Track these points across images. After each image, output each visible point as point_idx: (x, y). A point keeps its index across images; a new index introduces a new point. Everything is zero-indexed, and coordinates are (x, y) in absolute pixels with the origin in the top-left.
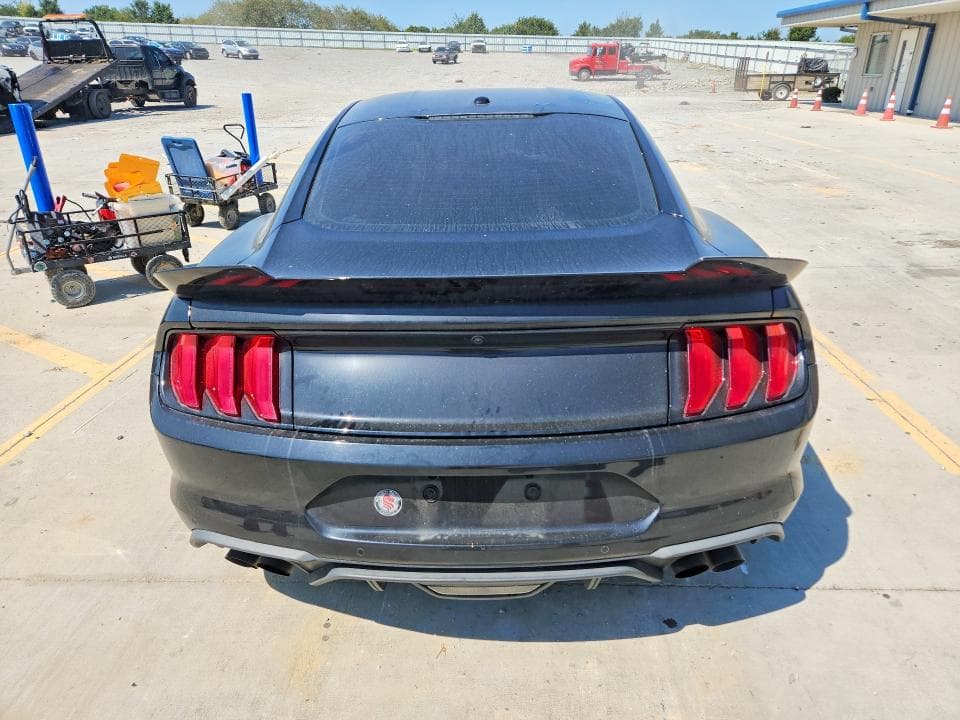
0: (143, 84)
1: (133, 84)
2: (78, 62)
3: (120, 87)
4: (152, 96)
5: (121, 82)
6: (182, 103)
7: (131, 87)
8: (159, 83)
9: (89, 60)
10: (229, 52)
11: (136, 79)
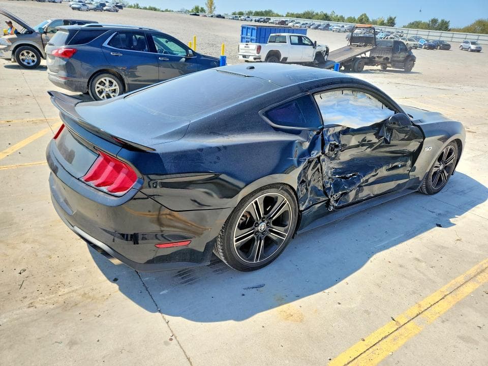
0: (387, 59)
1: (382, 58)
2: (360, 46)
3: (377, 59)
4: (389, 65)
5: (378, 57)
6: (404, 70)
7: (382, 60)
8: (395, 59)
9: (365, 46)
10: (464, 47)
11: (385, 56)
